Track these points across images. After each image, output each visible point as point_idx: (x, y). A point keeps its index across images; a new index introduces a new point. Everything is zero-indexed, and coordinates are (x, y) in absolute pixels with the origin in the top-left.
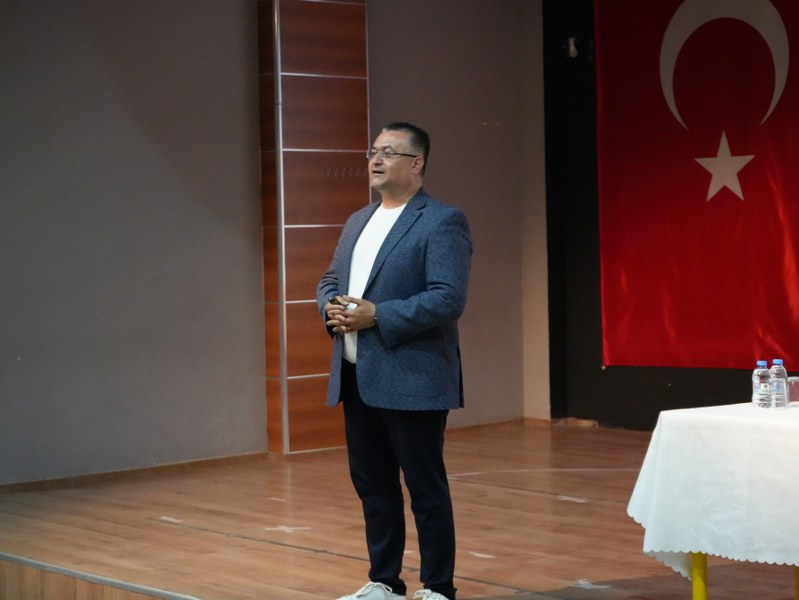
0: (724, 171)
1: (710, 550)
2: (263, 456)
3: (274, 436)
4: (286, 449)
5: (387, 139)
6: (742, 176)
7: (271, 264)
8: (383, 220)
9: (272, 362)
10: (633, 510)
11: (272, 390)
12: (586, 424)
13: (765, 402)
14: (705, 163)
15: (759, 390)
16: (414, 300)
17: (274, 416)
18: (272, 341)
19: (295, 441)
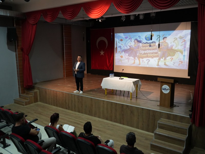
0: (102, 53)
1: (107, 88)
2: (63, 78)
3: (64, 76)
4: (65, 77)
5: (79, 57)
6: (104, 53)
7: (64, 61)
8: (78, 63)
9: (64, 70)
10: (101, 85)
11: (64, 72)
12: (90, 74)
13: (111, 77)
14: (100, 52)
15: (110, 76)
16: (82, 69)
17: (64, 74)
18: (64, 68)
19: (66, 76)
